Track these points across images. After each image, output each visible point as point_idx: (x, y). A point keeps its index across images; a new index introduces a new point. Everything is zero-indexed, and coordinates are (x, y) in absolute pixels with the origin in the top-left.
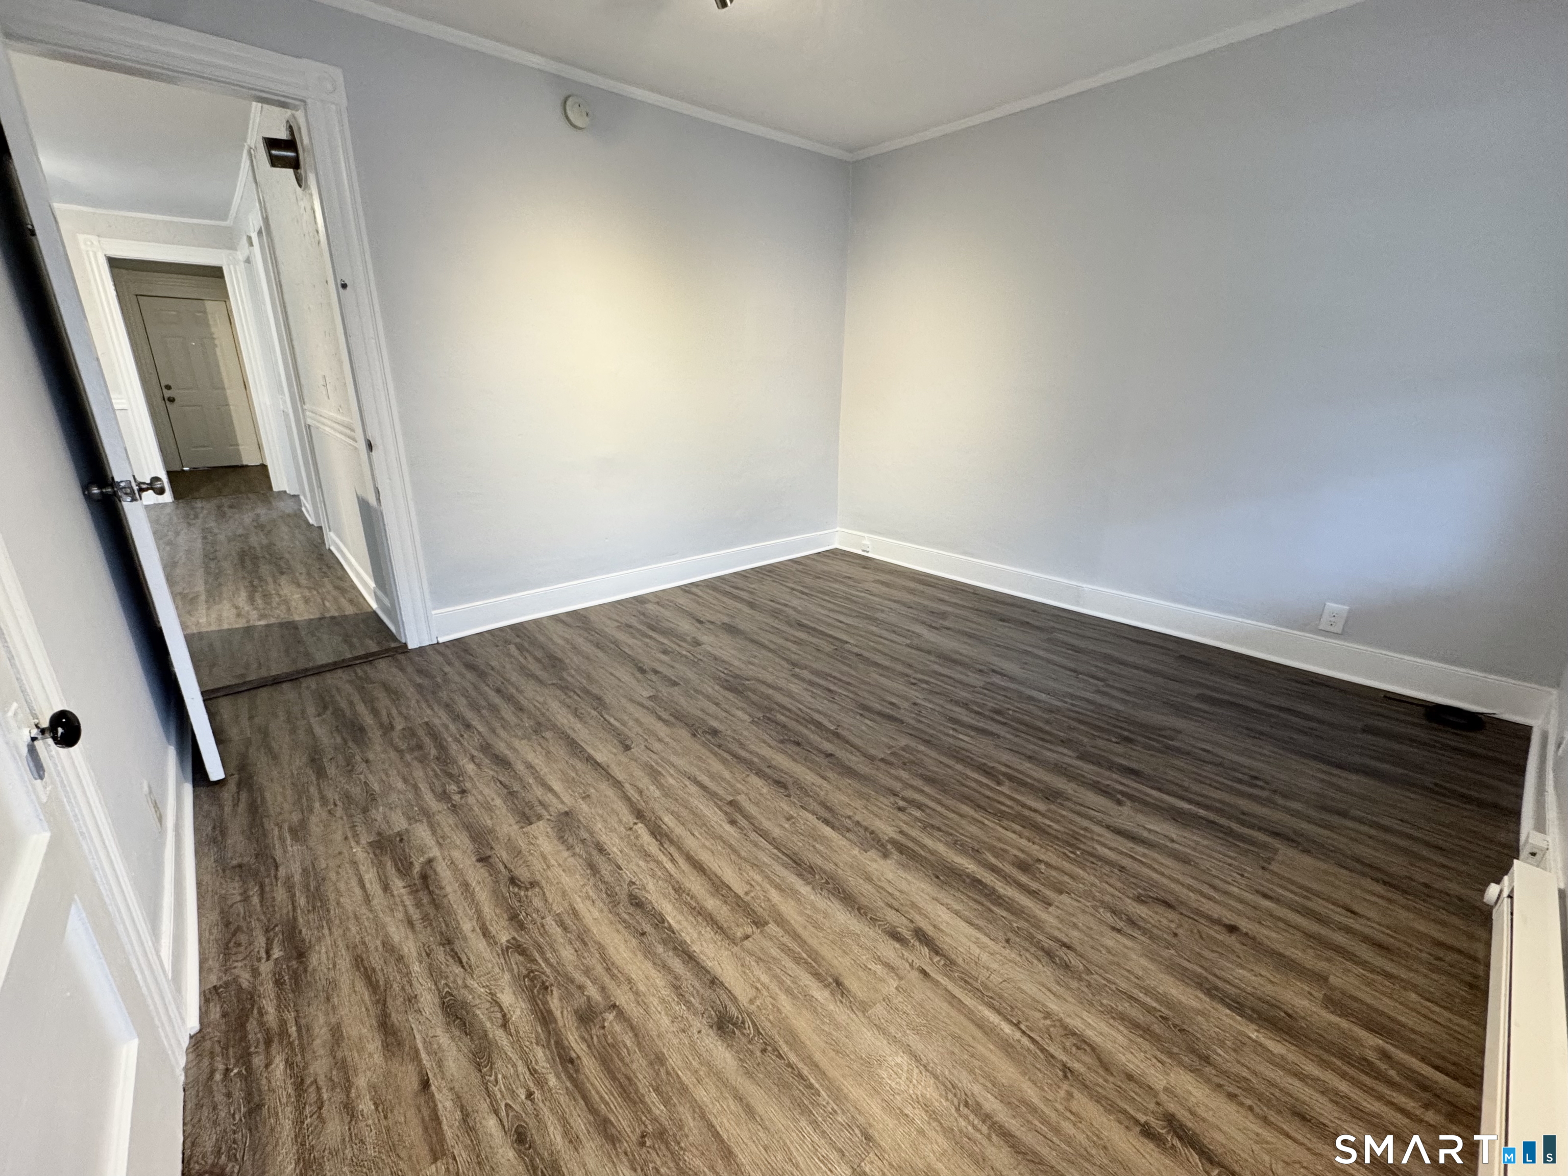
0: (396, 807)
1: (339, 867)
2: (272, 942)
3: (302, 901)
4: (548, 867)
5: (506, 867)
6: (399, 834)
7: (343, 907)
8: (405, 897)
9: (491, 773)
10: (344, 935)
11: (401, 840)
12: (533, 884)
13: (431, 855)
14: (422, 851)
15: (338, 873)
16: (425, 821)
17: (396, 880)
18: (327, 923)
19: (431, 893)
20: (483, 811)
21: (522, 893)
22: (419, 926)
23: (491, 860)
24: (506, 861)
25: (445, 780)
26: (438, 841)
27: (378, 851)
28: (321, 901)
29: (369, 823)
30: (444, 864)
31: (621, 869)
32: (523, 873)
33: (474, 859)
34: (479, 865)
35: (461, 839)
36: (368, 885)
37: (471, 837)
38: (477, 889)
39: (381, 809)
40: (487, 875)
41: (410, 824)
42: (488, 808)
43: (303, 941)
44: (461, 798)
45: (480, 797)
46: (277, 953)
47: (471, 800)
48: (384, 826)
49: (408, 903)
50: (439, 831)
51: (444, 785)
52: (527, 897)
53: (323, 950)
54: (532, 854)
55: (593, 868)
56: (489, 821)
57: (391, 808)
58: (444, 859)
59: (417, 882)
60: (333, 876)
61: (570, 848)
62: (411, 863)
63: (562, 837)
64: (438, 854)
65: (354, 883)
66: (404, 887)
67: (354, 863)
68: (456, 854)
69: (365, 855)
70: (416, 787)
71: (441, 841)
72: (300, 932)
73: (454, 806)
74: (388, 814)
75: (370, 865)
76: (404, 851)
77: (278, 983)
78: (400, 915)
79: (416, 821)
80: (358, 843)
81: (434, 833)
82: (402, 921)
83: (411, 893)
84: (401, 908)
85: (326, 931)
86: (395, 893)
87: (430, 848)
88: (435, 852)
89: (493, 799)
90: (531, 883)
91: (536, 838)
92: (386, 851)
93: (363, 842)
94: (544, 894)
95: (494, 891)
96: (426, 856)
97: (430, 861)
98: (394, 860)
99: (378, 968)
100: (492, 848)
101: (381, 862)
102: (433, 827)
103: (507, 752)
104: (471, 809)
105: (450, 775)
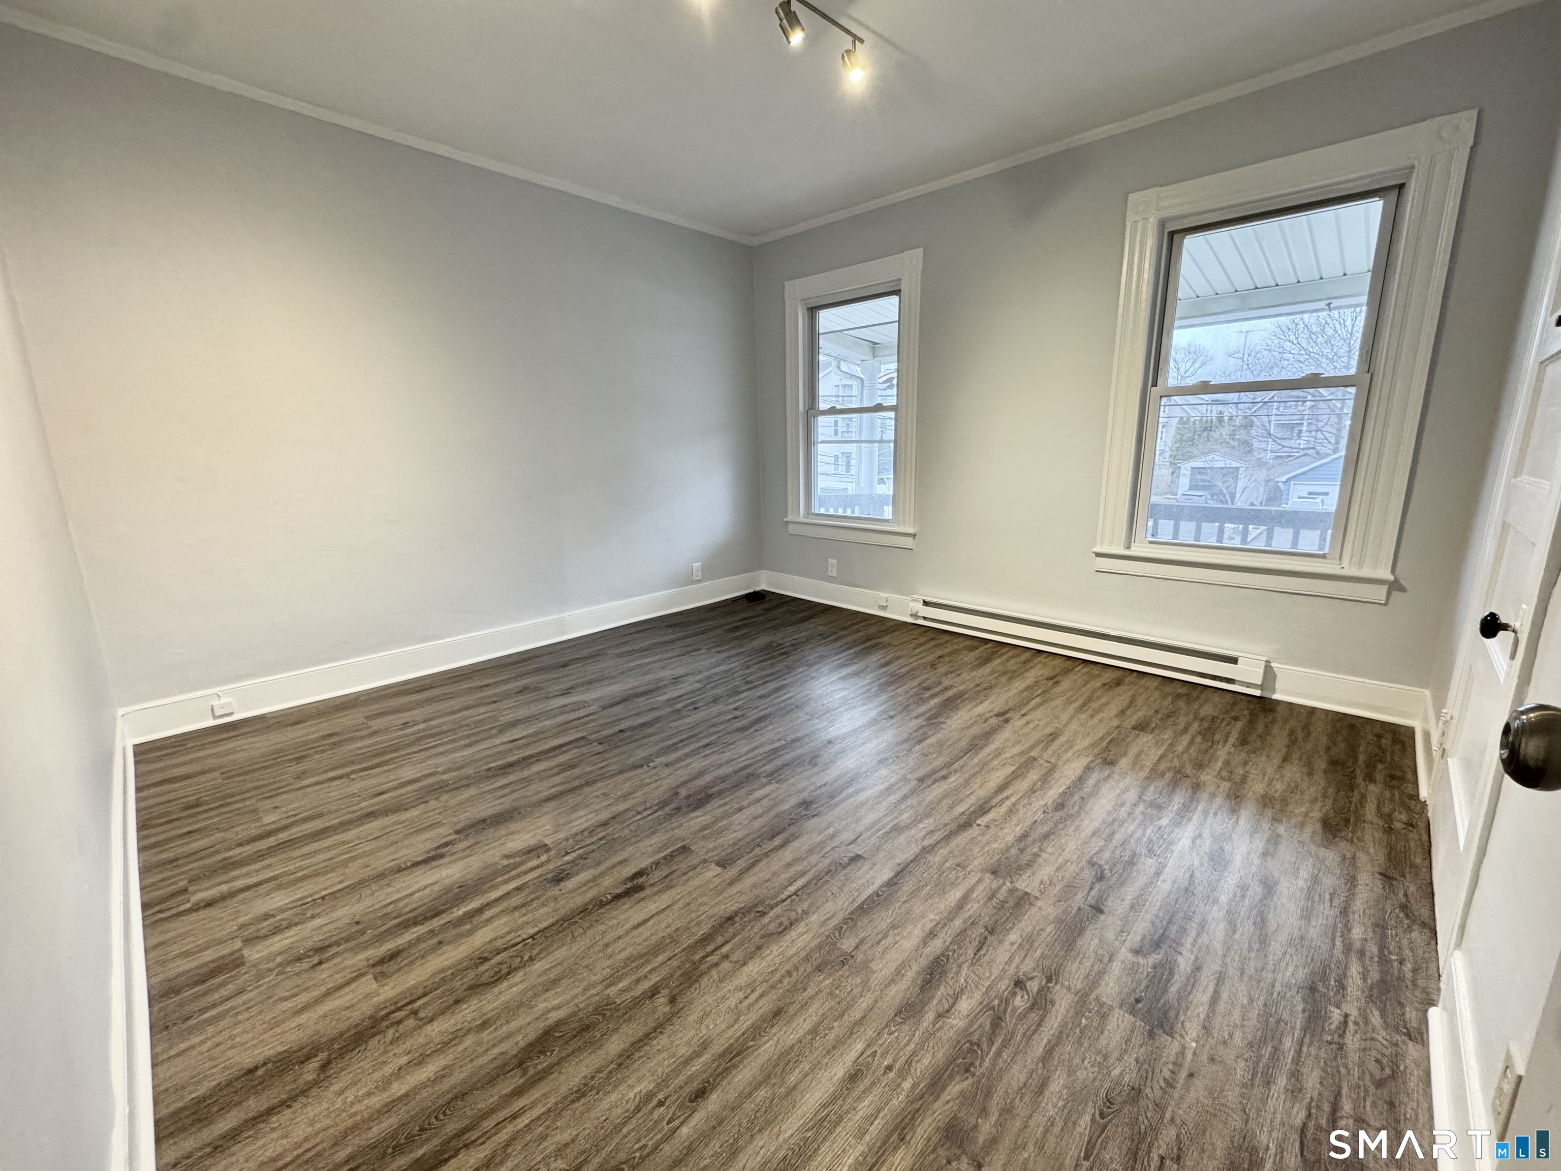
0: (1099, 1052)
1: (1225, 1043)
2: (1338, 1028)
3: (1288, 1044)
4: (1068, 861)
5: (1091, 888)
6: (1133, 1012)
7: (1249, 994)
8: (1188, 946)
9: (965, 971)
10: (1262, 969)
11: (1138, 1001)
12: (1092, 863)
13: (1130, 955)
14: (1132, 969)
15: (1231, 1035)
16: (1093, 996)
17: (1182, 967)
18: (1273, 994)
19: (1166, 929)
20: (1036, 945)
21: (1107, 867)
22: (1197, 918)
23: (1093, 903)
24: (1085, 892)
25: (1009, 1021)
26: (1110, 961)
27: (1172, 1014)
28: (1267, 1021)
29: (1147, 1066)
30: (1129, 938)
31: (1036, 821)
32: (1088, 875)
33: (1102, 917)
34: (1106, 910)
35: (1090, 943)
36: (1211, 989)
37: (1079, 934)
38: (1130, 897)
39: (1116, 1072)
40: (1111, 898)
41: (1111, 1008)
42: (1029, 942)
43: (1304, 1000)
44: (1032, 978)
45: (1017, 960)
46: (1336, 1015)
47: (1028, 966)
48: (1137, 1040)
49: (1190, 940)
50: (1096, 968)
51: (1023, 1017)
52: (1107, 864)
53: (1288, 974)
54: (1063, 878)
55: (1046, 836)
56: (1048, 930)
57: (1105, 1057)
58: (1124, 941)
59: (1166, 947)
60: (1238, 1039)
61: (1036, 856)
62: (1154, 967)
63: (1027, 864)
64: (1123, 950)
65: (1222, 1007)
66: (1180, 953)
67: (1206, 1028)
68: (1110, 935)
69: (1187, 1025)
70: (1049, 1052)
71: (1106, 959)
72: (1304, 1011)
73: (1049, 980)
74: (1116, 1054)
75: (1192, 1008)
76: (1147, 987)
77: (1342, 986)
78: (1205, 939)
79: (1102, 1005)
80: (1182, 1053)
81: (1101, 974)
82: (1207, 933)
83: (1180, 944)
84: (1199, 941)
85: (1278, 987)
86: (1193, 958)
87: (1123, 962)
88: (1124, 954)
89: (1012, 944)
90: (1093, 865)
91: (1042, 882)
92: (1165, 1005)
93: (1175, 1047)
94: (1097, 853)
95: (1121, 885)
96: (1135, 959)
97: (1137, 952)
98: (1165, 990)
99: (1251, 922)
100: (1079, 909)
101: (1179, 1000)
102: (1094, 981)
103: (910, 975)
104: (1043, 956)
105: (997, 1021)
